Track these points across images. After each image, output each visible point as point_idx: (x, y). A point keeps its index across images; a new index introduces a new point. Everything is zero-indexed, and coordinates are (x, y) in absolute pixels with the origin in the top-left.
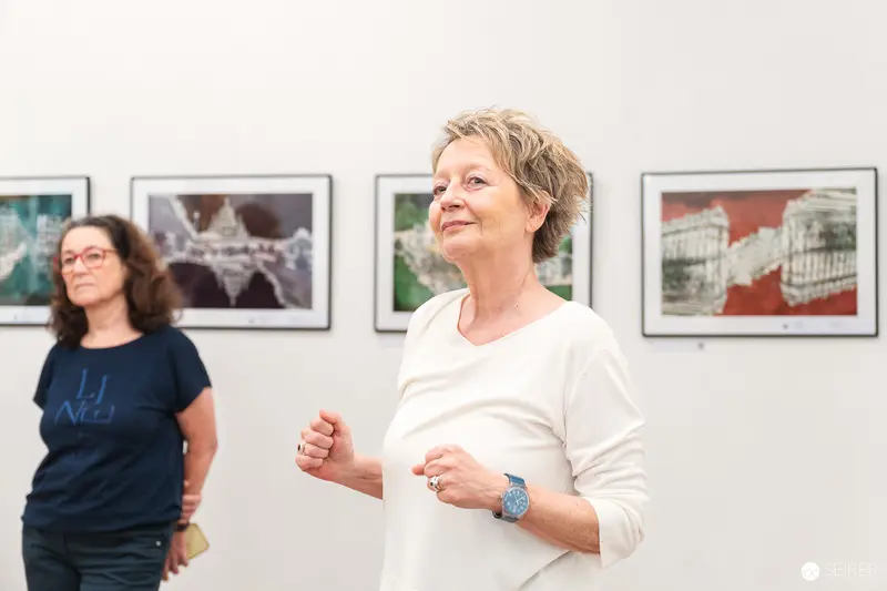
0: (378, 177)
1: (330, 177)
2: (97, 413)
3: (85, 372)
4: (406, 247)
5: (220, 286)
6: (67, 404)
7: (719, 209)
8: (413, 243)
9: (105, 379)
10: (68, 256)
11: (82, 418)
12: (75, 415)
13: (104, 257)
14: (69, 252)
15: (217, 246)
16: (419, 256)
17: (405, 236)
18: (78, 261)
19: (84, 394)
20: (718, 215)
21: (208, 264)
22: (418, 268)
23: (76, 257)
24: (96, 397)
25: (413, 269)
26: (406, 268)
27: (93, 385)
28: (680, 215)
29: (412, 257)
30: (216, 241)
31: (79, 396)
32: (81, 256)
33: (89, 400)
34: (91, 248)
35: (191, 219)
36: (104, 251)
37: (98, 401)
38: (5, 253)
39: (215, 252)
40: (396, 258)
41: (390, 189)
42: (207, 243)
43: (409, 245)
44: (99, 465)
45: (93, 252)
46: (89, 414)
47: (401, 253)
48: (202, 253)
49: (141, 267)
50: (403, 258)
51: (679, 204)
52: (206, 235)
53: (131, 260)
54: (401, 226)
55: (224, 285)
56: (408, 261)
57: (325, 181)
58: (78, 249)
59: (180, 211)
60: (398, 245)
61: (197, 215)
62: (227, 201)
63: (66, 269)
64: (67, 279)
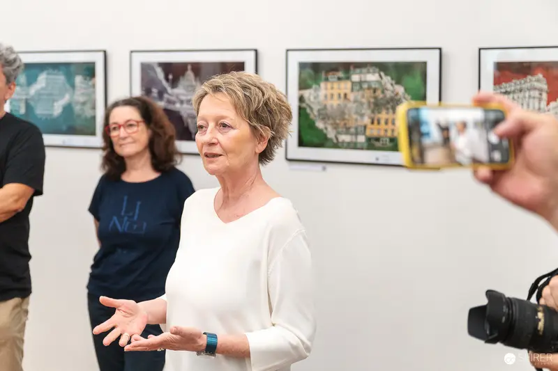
0: (288, 50)
1: (256, 51)
2: (135, 226)
3: (126, 198)
4: (307, 101)
5: (185, 124)
6: (115, 218)
7: (540, 76)
8: (312, 98)
9: (139, 203)
10: (114, 126)
11: (126, 229)
12: (121, 226)
13: (138, 126)
14: (115, 123)
15: (183, 98)
16: (316, 108)
17: (306, 93)
18: (122, 129)
19: (126, 212)
20: (538, 81)
21: (177, 110)
22: (315, 116)
23: (120, 127)
24: (133, 216)
25: (312, 116)
26: (307, 115)
27: (131, 208)
28: (508, 80)
29: (311, 109)
30: (183, 95)
31: (123, 214)
32: (123, 126)
33: (129, 217)
34: (129, 121)
35: (167, 79)
36: (138, 122)
37: (136, 217)
38: (57, 101)
39: (182, 102)
40: (300, 109)
41: (296, 59)
42: (177, 96)
43: (309, 99)
44: (139, 259)
45: (132, 123)
46: (130, 227)
47: (304, 105)
48: (174, 103)
49: (160, 131)
50: (305, 109)
51: (509, 72)
52: (176, 91)
53: (152, 125)
54: (303, 85)
55: (187, 123)
56: (308, 110)
57: (253, 53)
58: (121, 120)
59: (160, 74)
60: (301, 99)
61: (171, 77)
62: (189, 67)
63: (114, 134)
64: (114, 140)
